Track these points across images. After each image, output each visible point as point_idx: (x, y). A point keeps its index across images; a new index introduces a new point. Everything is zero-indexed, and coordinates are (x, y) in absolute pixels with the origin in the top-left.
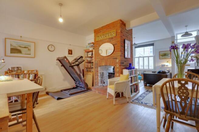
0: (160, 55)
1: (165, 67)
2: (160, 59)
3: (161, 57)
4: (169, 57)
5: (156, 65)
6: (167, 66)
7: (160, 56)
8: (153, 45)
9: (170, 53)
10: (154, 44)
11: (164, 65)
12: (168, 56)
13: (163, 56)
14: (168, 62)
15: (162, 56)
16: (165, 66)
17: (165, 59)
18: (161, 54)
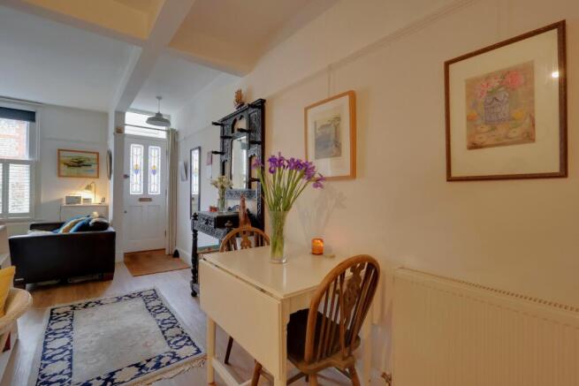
0: (59, 162)
1: (82, 204)
2: (60, 176)
3: (64, 168)
4: (92, 171)
5: (43, 199)
6: (87, 200)
7: (62, 165)
8: (29, 116)
9: (94, 162)
10: (38, 117)
11: (78, 199)
12: (88, 168)
13: (74, 166)
14: (88, 188)
15: (69, 166)
16: (79, 202)
17: (79, 176)
18: (62, 159)
